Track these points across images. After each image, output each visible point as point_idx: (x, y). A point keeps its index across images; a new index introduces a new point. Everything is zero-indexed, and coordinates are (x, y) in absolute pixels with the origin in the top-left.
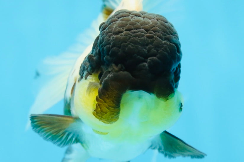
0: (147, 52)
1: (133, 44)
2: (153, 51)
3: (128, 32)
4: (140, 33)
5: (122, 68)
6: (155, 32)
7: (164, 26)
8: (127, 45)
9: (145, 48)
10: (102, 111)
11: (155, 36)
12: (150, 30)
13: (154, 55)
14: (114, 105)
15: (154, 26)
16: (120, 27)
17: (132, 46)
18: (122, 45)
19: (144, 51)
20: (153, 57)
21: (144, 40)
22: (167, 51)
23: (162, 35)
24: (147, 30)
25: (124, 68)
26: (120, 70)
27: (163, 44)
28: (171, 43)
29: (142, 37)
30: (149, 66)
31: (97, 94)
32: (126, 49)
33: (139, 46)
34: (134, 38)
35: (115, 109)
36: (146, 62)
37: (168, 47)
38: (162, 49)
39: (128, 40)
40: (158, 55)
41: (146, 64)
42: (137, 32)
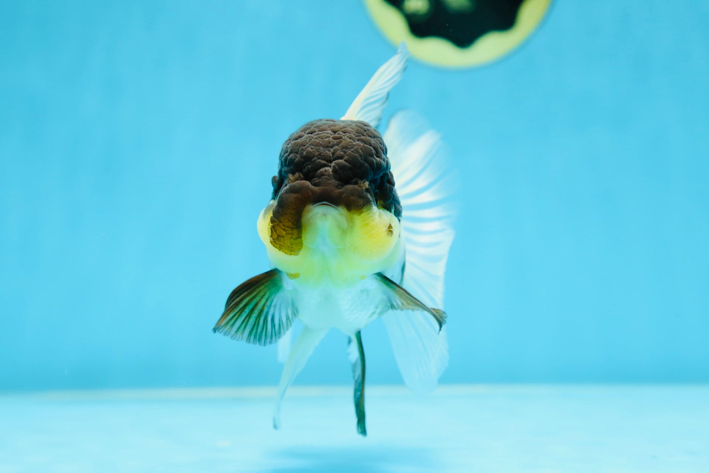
0: (331, 155)
1: (313, 147)
2: (340, 153)
3: (310, 135)
4: (324, 134)
5: (300, 176)
6: (344, 133)
7: (359, 127)
8: (306, 148)
9: (330, 151)
10: (278, 236)
11: (343, 137)
12: (339, 131)
13: (341, 157)
14: (290, 224)
15: (346, 127)
16: (302, 132)
17: (312, 148)
18: (300, 149)
19: (327, 153)
20: (339, 160)
21: (329, 142)
22: (358, 152)
23: (354, 136)
24: (335, 132)
25: (302, 176)
26: (297, 179)
27: (354, 145)
28: (366, 145)
29: (326, 138)
30: (333, 171)
31: (272, 215)
32: (305, 153)
33: (321, 148)
34: (316, 140)
35: (292, 230)
36: (330, 167)
37: (361, 149)
38: (352, 150)
39: (307, 143)
40: (346, 157)
41: (330, 170)
42: (320, 134)
